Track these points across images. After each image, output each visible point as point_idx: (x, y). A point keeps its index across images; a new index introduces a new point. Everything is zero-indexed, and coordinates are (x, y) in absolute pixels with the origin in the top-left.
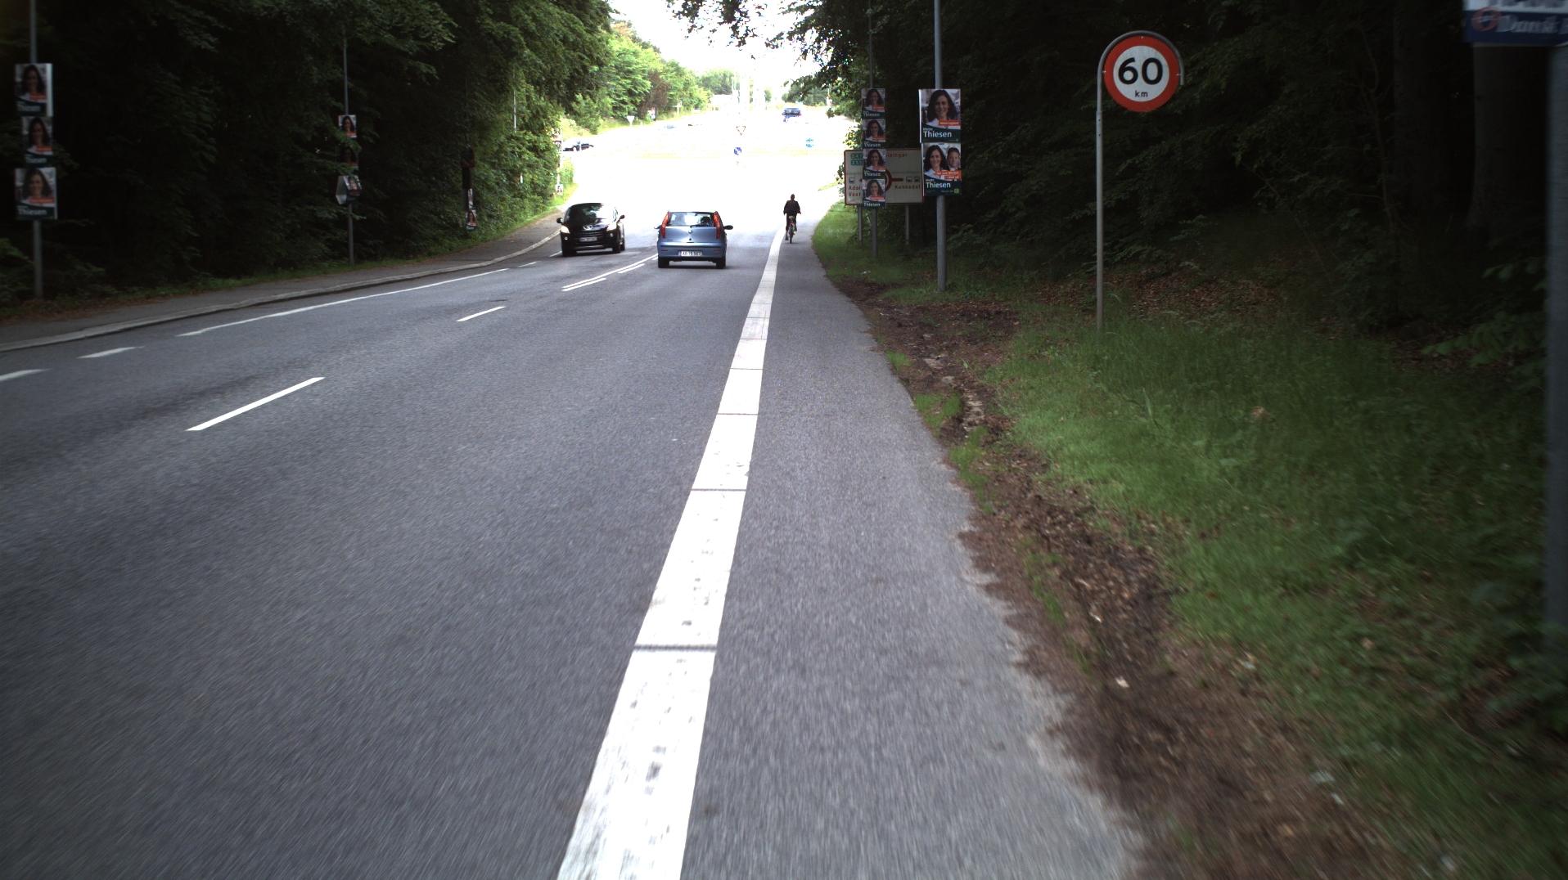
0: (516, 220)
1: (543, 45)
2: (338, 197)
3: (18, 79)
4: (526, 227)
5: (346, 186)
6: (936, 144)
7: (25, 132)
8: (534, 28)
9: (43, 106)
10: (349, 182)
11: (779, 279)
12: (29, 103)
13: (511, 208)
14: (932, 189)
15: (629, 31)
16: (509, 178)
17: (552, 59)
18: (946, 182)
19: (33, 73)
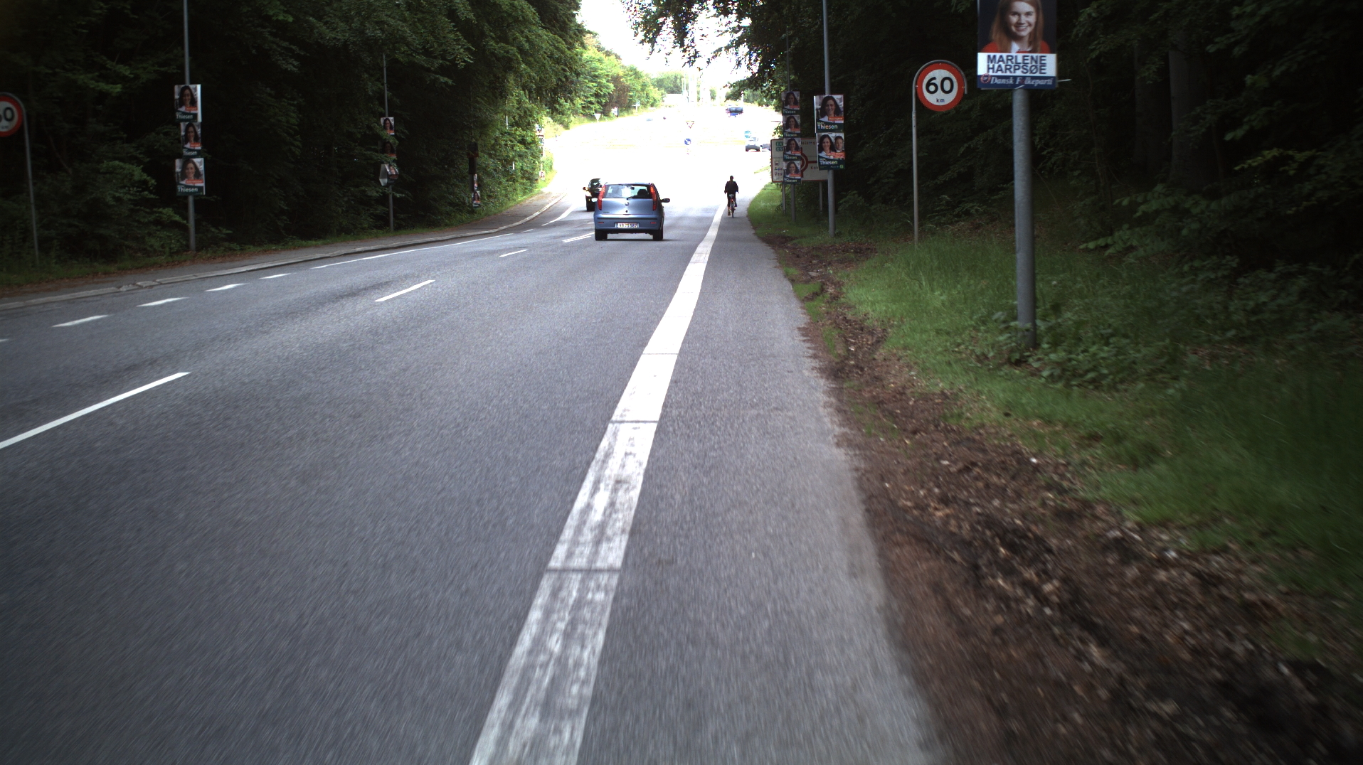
0: (509, 199)
1: (535, 60)
2: (381, 180)
3: (177, 97)
4: (518, 205)
5: (387, 173)
6: (826, 134)
7: (183, 133)
8: (527, 47)
9: (195, 116)
10: (389, 169)
12: (184, 113)
13: (506, 190)
14: (824, 165)
15: (596, 41)
16: (504, 166)
17: (542, 72)
18: (834, 160)
19: (187, 92)
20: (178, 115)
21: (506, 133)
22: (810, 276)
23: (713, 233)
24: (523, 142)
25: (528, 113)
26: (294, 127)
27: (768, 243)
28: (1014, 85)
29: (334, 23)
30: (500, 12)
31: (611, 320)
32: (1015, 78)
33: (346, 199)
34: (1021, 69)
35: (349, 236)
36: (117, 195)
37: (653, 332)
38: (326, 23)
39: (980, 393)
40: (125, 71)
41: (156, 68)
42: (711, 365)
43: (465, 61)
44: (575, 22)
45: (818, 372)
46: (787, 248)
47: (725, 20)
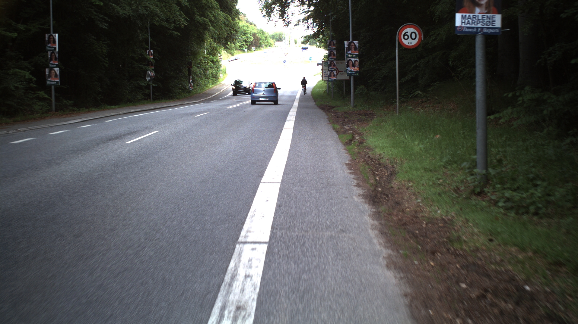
0: (206, 86)
1: (217, 25)
2: (147, 78)
3: (47, 39)
4: (210, 89)
5: (150, 75)
6: (350, 59)
7: (49, 56)
8: (214, 19)
9: (55, 48)
10: (151, 73)
11: (299, 105)
12: (50, 47)
13: (205, 82)
14: (349, 74)
15: (245, 18)
16: (204, 72)
17: (220, 30)
18: (354, 71)
19: (52, 37)
20: (47, 48)
21: (205, 57)
22: (345, 129)
23: (296, 104)
24: (212, 61)
25: (215, 49)
26: (105, 54)
27: (322, 109)
28: (477, 32)
29: (124, 7)
30: (202, 3)
31: (245, 157)
32: (477, 28)
33: (130, 87)
34: (481, 23)
35: (131, 104)
36: (16, 85)
37: (267, 166)
38: (120, 7)
39: (467, 221)
40: (22, 27)
41: (39, 26)
42: (300, 192)
43: (184, 25)
44: (235, 8)
45: (363, 198)
46: (331, 112)
47: (302, 8)
